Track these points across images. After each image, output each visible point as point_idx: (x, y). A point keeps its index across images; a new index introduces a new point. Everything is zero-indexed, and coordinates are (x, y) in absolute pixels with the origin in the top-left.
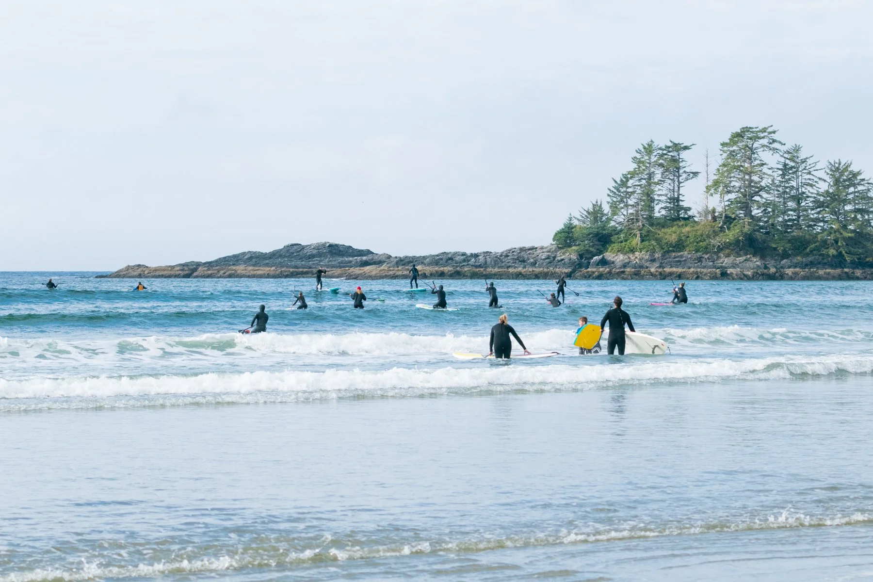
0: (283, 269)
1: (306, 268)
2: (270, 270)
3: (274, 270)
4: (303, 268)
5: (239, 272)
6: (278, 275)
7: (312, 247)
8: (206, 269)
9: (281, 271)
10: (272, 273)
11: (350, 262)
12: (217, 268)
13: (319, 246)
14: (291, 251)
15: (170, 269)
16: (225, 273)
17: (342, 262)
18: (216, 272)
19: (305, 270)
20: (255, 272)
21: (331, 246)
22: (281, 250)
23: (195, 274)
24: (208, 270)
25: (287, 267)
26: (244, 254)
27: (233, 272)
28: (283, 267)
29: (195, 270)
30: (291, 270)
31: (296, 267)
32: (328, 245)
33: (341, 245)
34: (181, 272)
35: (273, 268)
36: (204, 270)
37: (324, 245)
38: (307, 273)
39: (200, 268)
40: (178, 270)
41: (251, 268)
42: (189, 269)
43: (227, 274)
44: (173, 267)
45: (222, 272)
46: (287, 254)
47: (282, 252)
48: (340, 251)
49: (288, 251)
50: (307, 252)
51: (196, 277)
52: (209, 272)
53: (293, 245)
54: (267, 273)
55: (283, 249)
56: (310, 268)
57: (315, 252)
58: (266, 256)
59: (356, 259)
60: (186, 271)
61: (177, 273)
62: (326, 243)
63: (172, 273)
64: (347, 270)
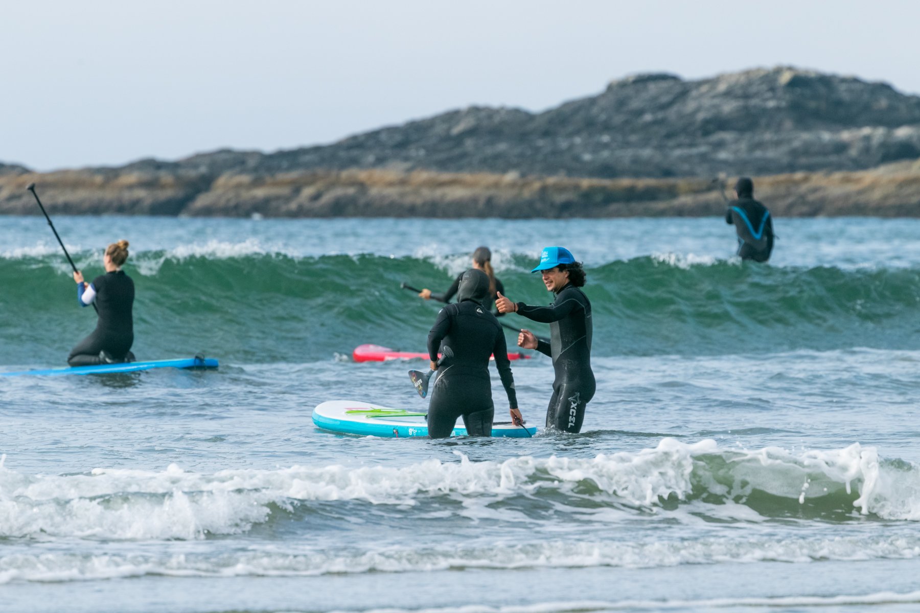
0: (551, 180)
1: (649, 175)
2: (496, 185)
3: (513, 185)
4: (637, 174)
5: (374, 191)
6: (530, 204)
7: (722, 87)
8: (245, 179)
9: (544, 189)
10: (505, 196)
11: (841, 148)
12: (294, 175)
13: (750, 83)
14: (635, 104)
15: (99, 179)
16: (316, 197)
17: (806, 150)
18: (285, 191)
19: (643, 183)
20: (438, 193)
21: (800, 82)
22: (592, 101)
23: (202, 201)
24: (257, 182)
25: (570, 172)
26: (452, 116)
27: (351, 191)
28: (551, 169)
29: (205, 183)
30: (586, 183)
31: (608, 170)
32: (785, 78)
33: (844, 80)
34: (140, 193)
35: (511, 176)
36: (239, 186)
37: (769, 79)
38: (650, 195)
39: (222, 180)
40: (131, 187)
41: (423, 175)
42: (180, 182)
43: (327, 198)
44: (110, 174)
45: (308, 191)
46: (618, 119)
47: (595, 110)
48: (839, 103)
49: (621, 103)
50: (698, 110)
51: (208, 212)
52: (260, 193)
53: (643, 80)
54: (482, 193)
55: (602, 96)
56: (668, 173)
57: (729, 107)
58: (531, 126)
59: (867, 138)
60: (163, 187)
61: (127, 196)
62: (778, 71)
63: (109, 195)
64: (797, 183)
